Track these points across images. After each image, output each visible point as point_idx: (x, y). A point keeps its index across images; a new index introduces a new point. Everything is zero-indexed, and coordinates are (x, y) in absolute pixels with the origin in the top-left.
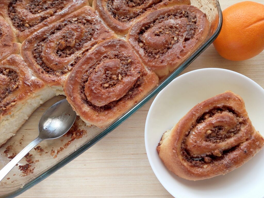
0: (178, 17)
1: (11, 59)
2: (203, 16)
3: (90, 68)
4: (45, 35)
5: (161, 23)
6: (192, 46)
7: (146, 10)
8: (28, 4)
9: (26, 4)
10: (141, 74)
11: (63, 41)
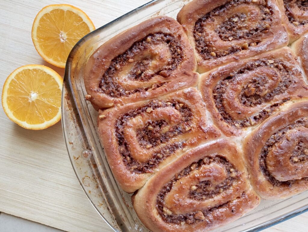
1: (189, 92)
3: (280, 130)
4: (233, 72)
9: (217, 25)
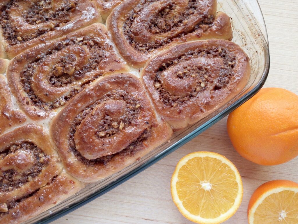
0: (212, 56)
2: (244, 60)
3: (88, 107)
4: (40, 54)
5: (189, 61)
6: (223, 99)
7: (172, 41)
8: (26, 10)
9: (23, 10)
10: (149, 125)
11: (59, 67)
